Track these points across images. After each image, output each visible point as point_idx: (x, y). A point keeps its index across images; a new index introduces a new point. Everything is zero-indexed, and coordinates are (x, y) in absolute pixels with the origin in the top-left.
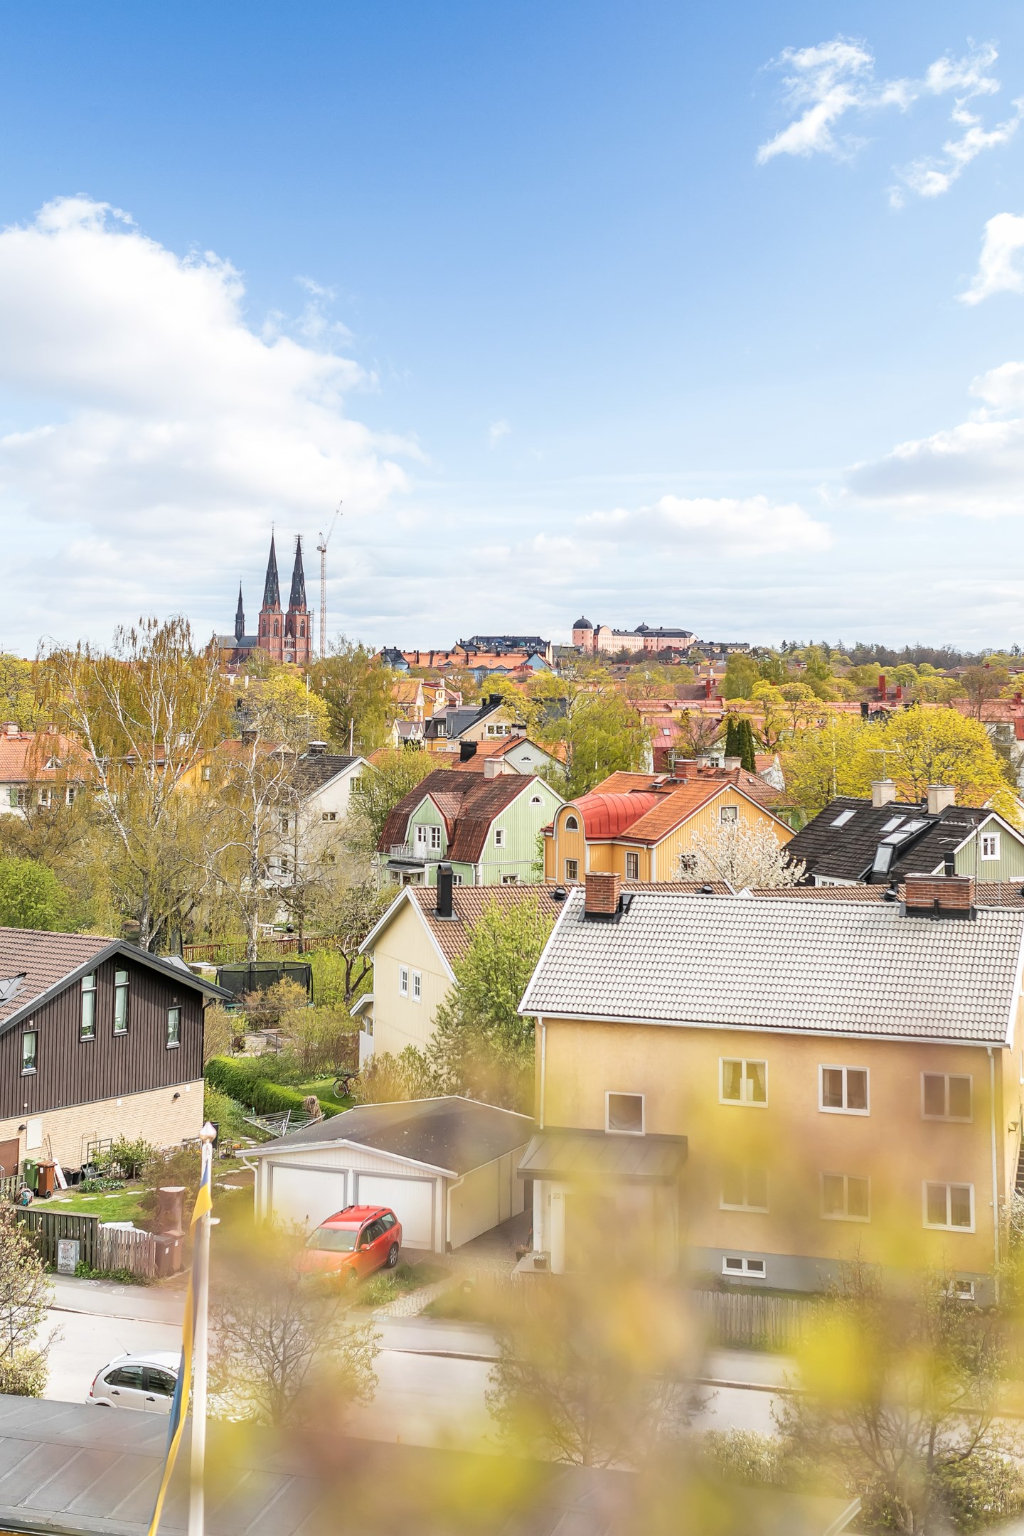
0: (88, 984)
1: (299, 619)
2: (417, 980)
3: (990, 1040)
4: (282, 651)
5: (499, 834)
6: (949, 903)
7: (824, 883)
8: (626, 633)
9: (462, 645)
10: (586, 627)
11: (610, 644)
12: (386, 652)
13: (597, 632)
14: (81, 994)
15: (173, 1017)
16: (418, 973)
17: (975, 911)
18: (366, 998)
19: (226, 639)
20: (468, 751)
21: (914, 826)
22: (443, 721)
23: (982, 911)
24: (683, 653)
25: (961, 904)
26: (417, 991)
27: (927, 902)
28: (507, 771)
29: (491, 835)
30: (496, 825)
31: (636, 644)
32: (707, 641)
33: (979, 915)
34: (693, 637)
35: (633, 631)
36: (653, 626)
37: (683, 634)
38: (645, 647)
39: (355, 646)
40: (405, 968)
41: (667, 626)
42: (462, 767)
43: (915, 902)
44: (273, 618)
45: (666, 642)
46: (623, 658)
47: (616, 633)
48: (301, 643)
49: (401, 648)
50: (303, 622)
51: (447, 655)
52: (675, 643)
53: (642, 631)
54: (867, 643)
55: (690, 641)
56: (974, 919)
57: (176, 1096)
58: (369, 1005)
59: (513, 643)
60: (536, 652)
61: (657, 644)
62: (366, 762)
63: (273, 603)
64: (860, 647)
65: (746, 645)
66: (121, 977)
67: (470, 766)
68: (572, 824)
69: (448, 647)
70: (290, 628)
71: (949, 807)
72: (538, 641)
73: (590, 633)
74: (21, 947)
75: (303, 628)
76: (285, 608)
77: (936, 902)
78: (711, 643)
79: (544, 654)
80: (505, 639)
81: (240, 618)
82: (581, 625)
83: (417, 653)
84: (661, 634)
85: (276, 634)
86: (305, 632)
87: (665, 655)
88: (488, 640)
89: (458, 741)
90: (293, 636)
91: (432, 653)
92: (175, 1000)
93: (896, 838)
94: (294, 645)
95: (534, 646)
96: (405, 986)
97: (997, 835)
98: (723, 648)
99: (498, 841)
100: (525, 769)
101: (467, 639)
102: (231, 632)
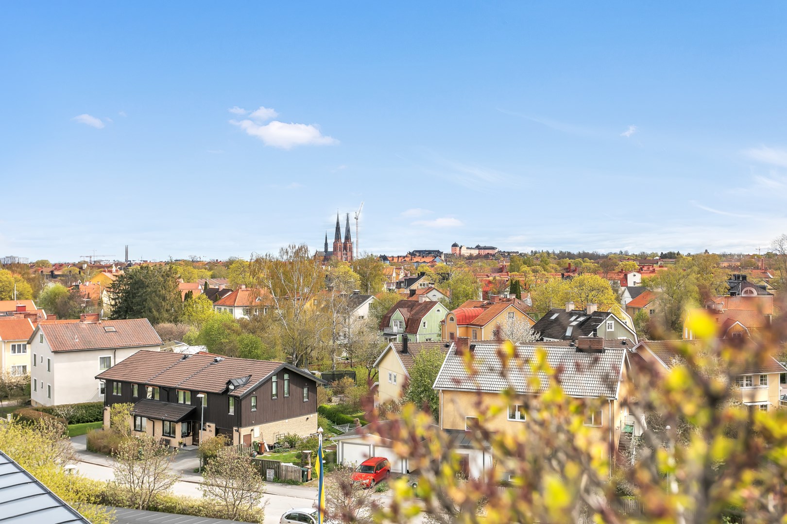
0: (274, 379)
1: (348, 245)
2: (395, 377)
3: (609, 397)
4: (342, 257)
5: (424, 323)
6: (595, 347)
7: (547, 340)
8: (471, 248)
9: (410, 253)
10: (457, 246)
11: (465, 252)
12: (381, 257)
13: (461, 248)
14: (272, 382)
15: (305, 390)
16: (395, 374)
17: (605, 350)
18: (376, 383)
19: (321, 252)
20: (413, 293)
21: (582, 319)
22: (403, 282)
23: (607, 350)
24: (493, 255)
25: (599, 347)
26: (395, 381)
27: (586, 347)
28: (428, 300)
29: (422, 324)
30: (423, 320)
31: (475, 252)
32: (502, 251)
33: (606, 351)
34: (497, 250)
35: (474, 247)
36: (482, 245)
37: (493, 248)
38: (479, 253)
39: (370, 254)
40: (390, 372)
41: (487, 245)
42: (410, 299)
43: (582, 347)
44: (339, 245)
45: (487, 251)
46: (471, 257)
47: (468, 248)
48: (349, 254)
49: (386, 255)
50: (350, 246)
51: (404, 257)
52: (490, 252)
53: (478, 247)
54: (564, 251)
55: (496, 251)
56: (604, 353)
57: (307, 419)
58: (378, 386)
59: (429, 252)
60: (438, 256)
61: (483, 252)
62: (375, 298)
63: (338, 239)
64: (561, 252)
65: (518, 252)
66: (286, 376)
67: (413, 298)
68: (452, 319)
70: (345, 248)
71: (595, 312)
72: (438, 251)
73: (458, 249)
74: (250, 366)
75: (350, 248)
76: (343, 240)
77: (590, 346)
78: (504, 252)
79: (441, 257)
80: (425, 251)
81: (326, 244)
82: (455, 245)
83: (393, 257)
84: (485, 248)
85: (340, 251)
86: (351, 250)
87: (487, 256)
88: (419, 252)
89: (408, 289)
90: (346, 251)
91: (398, 257)
92: (306, 384)
93: (575, 323)
94: (346, 254)
95: (438, 253)
96: (390, 379)
97: (613, 322)
98: (509, 253)
99: (424, 326)
100: (434, 299)
101: (411, 251)
102: (323, 250)
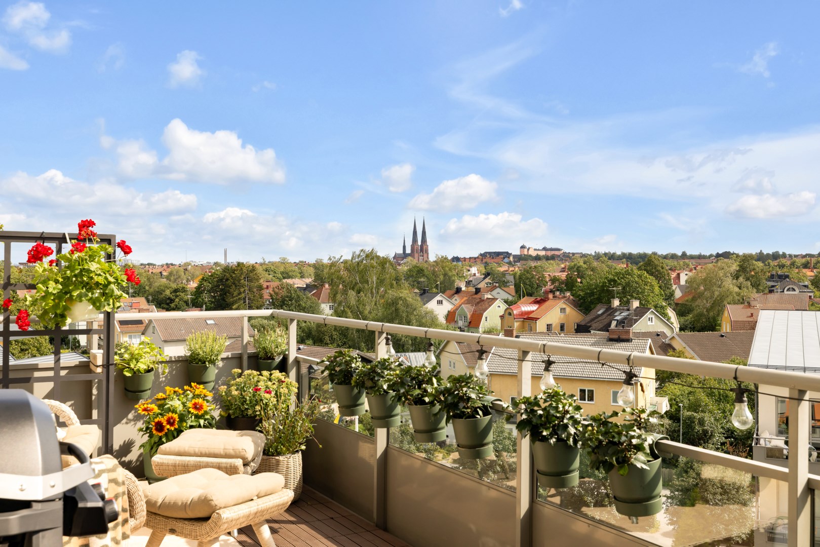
1: (424, 247)
2: (454, 364)
4: (419, 257)
5: (486, 318)
6: (624, 337)
8: (539, 250)
9: (481, 255)
10: (524, 248)
11: (533, 253)
12: (453, 258)
13: (528, 249)
16: (454, 361)
17: (632, 339)
19: (401, 254)
20: (478, 291)
21: (625, 314)
22: (471, 281)
23: (634, 339)
24: (559, 256)
25: (627, 337)
27: (615, 337)
28: (490, 297)
29: (484, 318)
30: (485, 314)
31: (543, 253)
32: (567, 252)
33: (633, 341)
34: (563, 251)
35: (541, 248)
36: (548, 247)
37: (559, 250)
38: (545, 255)
39: (440, 257)
40: (450, 360)
41: (553, 247)
42: (476, 296)
43: (612, 337)
44: (416, 247)
45: (553, 252)
46: (537, 258)
47: (535, 250)
48: (425, 255)
49: (459, 256)
50: (426, 248)
51: (475, 259)
52: (557, 253)
53: (545, 249)
55: (562, 252)
59: (498, 254)
60: (506, 257)
61: (550, 253)
62: (443, 295)
63: (416, 242)
67: (478, 296)
68: (510, 314)
69: (476, 256)
70: (422, 250)
71: (637, 307)
72: (507, 253)
73: (526, 250)
75: (426, 250)
76: (420, 243)
77: (619, 336)
78: (569, 253)
79: (509, 258)
80: (495, 253)
81: (404, 247)
83: (464, 258)
84: (551, 250)
85: (417, 252)
86: (427, 251)
87: (553, 258)
88: (490, 253)
89: (475, 288)
90: (423, 253)
91: (470, 258)
93: (619, 317)
94: (423, 256)
95: (506, 255)
96: (450, 366)
97: (654, 317)
98: (573, 254)
99: (486, 320)
100: (497, 296)
101: (482, 253)
102: (401, 252)
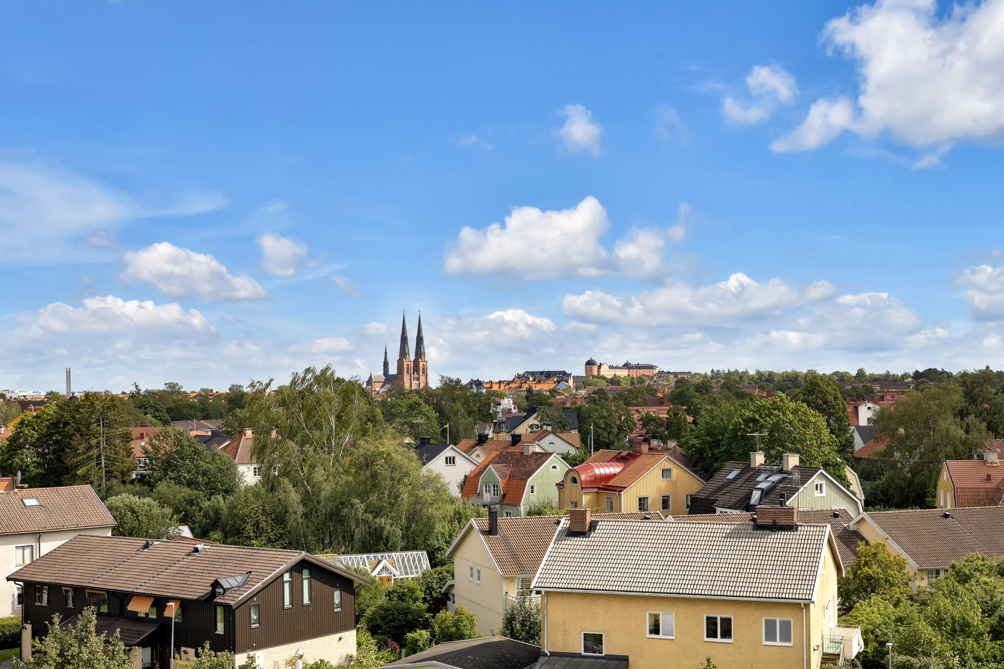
0: (287, 577)
1: (421, 364)
2: (479, 572)
3: (804, 599)
4: (411, 383)
5: (532, 487)
6: (781, 521)
7: (722, 512)
8: (617, 368)
9: (519, 377)
10: (593, 364)
11: (607, 373)
12: (473, 382)
13: (600, 367)
14: (283, 582)
15: (337, 593)
16: (479, 568)
17: (796, 526)
18: (450, 583)
19: (378, 375)
20: (516, 440)
21: (775, 478)
22: (504, 423)
23: (801, 526)
24: (651, 378)
25: (788, 523)
26: (478, 578)
27: (768, 522)
28: (538, 450)
29: (528, 488)
30: (530, 481)
31: (622, 374)
32: (665, 371)
33: (799, 528)
34: (658, 369)
35: (621, 365)
36: (633, 362)
37: (651, 367)
38: (629, 375)
40: (472, 565)
41: (642, 362)
42: (512, 449)
43: (762, 521)
44: (405, 364)
45: (641, 372)
46: (615, 381)
47: (611, 367)
48: (422, 378)
49: (481, 379)
50: (424, 365)
51: (509, 383)
52: (647, 372)
53: (627, 366)
55: (656, 371)
56: (796, 531)
57: (340, 639)
58: (452, 586)
59: (548, 375)
60: (562, 380)
61: (635, 373)
62: (454, 448)
63: (405, 354)
64: (758, 373)
65: (689, 373)
66: (306, 573)
67: (516, 449)
68: (574, 480)
69: (510, 379)
70: (416, 369)
71: (795, 466)
72: (564, 373)
73: (595, 368)
75: (423, 369)
76: (412, 357)
77: (774, 521)
78: (669, 372)
79: (567, 381)
81: (386, 364)
82: (590, 363)
83: (491, 382)
84: (639, 367)
85: (407, 373)
86: (425, 371)
87: (640, 380)
88: (534, 373)
89: (510, 434)
90: (418, 374)
91: (500, 382)
92: (338, 585)
93: (764, 485)
94: (418, 379)
95: (563, 376)
96: (471, 576)
97: (824, 482)
98: (676, 374)
99: (532, 492)
100: (549, 449)
101: (521, 373)
102: (382, 373)
